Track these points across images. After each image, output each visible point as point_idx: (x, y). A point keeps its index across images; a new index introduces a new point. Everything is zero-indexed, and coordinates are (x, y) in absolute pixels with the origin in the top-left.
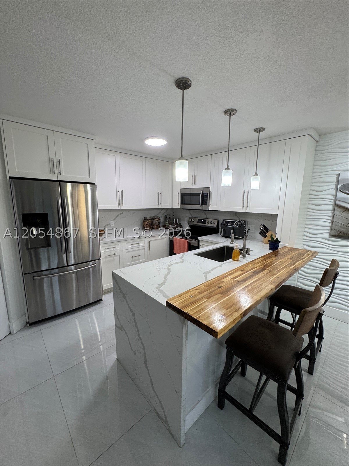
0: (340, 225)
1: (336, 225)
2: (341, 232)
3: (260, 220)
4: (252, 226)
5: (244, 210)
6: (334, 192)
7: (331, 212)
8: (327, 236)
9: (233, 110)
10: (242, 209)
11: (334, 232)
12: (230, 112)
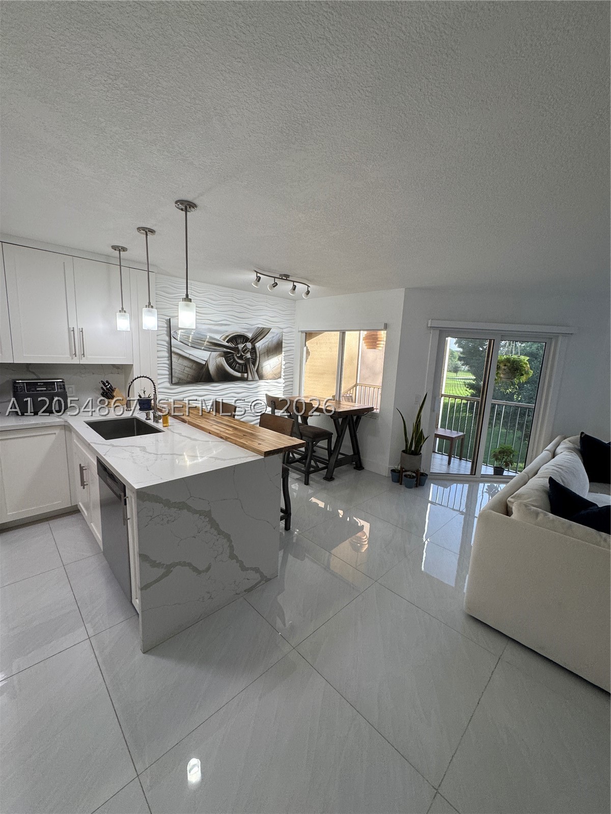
0: (178, 372)
1: (176, 373)
2: (180, 379)
3: (83, 376)
4: (71, 386)
5: (76, 361)
6: (167, 339)
7: (166, 359)
8: (168, 385)
9: (152, 231)
10: (72, 359)
11: (174, 380)
12: (148, 231)
